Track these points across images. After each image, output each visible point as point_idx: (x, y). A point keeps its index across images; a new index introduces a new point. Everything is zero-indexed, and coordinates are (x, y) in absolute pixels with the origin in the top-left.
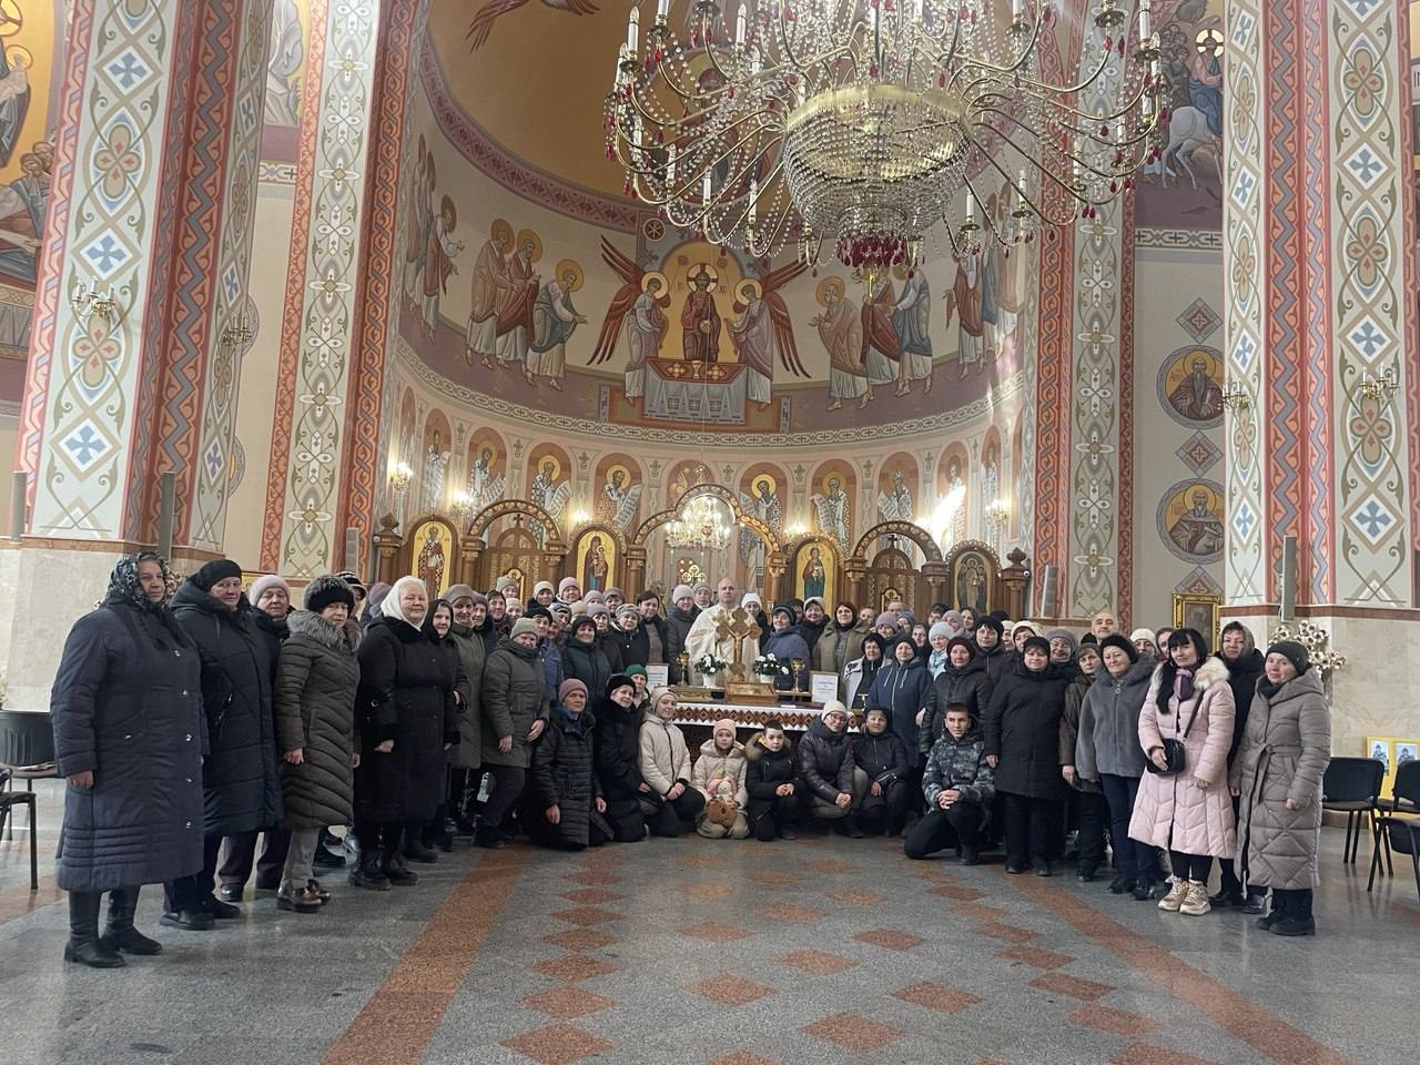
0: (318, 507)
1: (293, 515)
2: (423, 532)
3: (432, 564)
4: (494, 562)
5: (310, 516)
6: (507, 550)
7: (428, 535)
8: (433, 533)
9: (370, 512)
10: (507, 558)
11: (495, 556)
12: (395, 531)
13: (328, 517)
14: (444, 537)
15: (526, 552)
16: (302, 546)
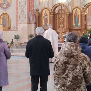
0: (24, 9)
1: (20, 10)
2: (44, 11)
3: (46, 18)
4: (57, 16)
5: (22, 10)
6: (60, 14)
7: (45, 12)
8: (46, 11)
9: (33, 8)
10: (60, 15)
11: (57, 15)
12: (39, 11)
13: (25, 10)
14: (48, 12)
15: (63, 14)
16: (22, 16)
